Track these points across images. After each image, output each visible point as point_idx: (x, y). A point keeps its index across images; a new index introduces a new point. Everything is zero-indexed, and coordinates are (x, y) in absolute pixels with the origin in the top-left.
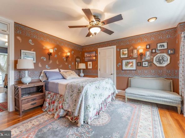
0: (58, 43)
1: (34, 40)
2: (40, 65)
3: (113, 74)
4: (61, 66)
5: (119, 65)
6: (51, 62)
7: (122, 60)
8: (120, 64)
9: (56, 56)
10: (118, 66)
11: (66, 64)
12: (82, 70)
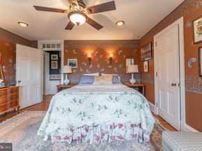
0: (99, 46)
1: (77, 50)
2: (81, 70)
3: (177, 85)
4: (103, 70)
5: (193, 64)
6: (91, 66)
7: (199, 49)
8: (194, 60)
9: (97, 60)
10: (189, 65)
11: (110, 67)
12: (133, 75)
